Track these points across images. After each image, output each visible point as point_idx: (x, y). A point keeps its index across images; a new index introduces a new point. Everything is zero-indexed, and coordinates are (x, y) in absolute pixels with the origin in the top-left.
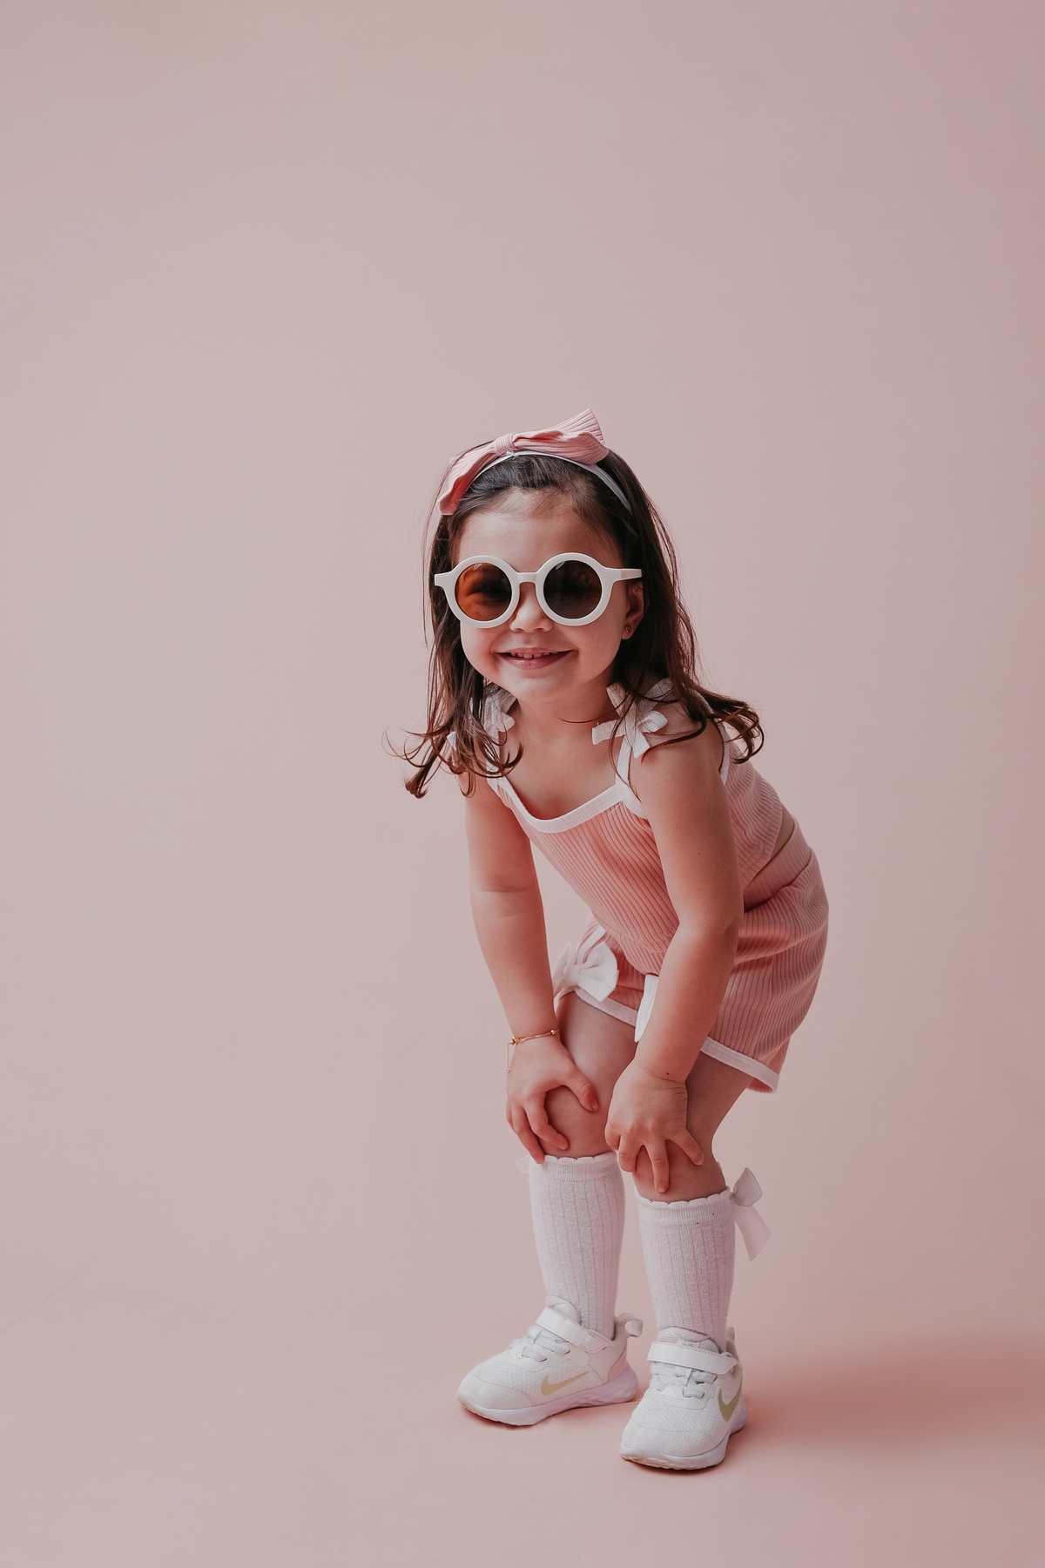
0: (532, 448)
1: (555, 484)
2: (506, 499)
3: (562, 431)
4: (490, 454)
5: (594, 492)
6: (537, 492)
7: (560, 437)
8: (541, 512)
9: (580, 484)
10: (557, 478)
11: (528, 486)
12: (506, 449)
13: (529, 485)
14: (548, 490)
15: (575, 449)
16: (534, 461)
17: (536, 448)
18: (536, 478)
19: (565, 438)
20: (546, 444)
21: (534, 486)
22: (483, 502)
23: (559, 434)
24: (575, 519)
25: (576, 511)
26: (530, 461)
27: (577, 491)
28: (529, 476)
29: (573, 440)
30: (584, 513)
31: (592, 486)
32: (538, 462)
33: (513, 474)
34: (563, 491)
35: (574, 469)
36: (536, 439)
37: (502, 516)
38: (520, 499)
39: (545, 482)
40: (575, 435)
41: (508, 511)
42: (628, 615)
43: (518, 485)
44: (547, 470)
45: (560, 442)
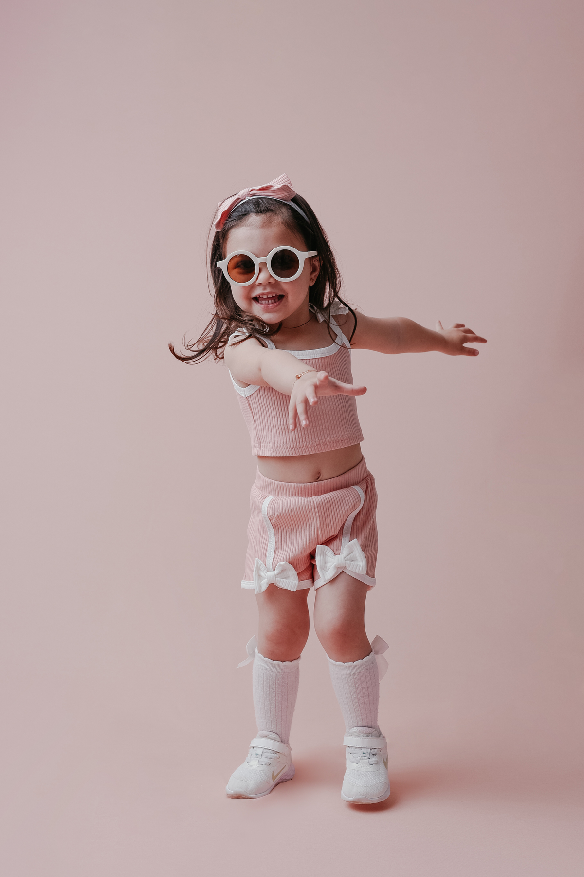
0: (258, 194)
1: (271, 211)
2: (248, 220)
3: (273, 185)
4: (238, 199)
5: (291, 214)
6: (263, 215)
7: (272, 188)
8: (266, 225)
9: (284, 210)
10: (272, 208)
12: (246, 196)
13: (259, 212)
14: (269, 214)
15: (279, 193)
16: (260, 200)
17: (261, 194)
18: (262, 208)
19: (274, 188)
20: (265, 192)
21: (261, 212)
22: (236, 222)
23: (272, 186)
24: (282, 227)
25: (282, 223)
26: (258, 200)
27: (283, 214)
28: (259, 207)
29: (279, 189)
30: (287, 224)
31: (290, 210)
32: (263, 201)
33: (251, 207)
34: (276, 214)
35: (280, 203)
36: (260, 190)
37: (246, 228)
38: (254, 219)
39: (267, 210)
40: (279, 186)
41: (250, 225)
42: (312, 273)
43: (253, 212)
44: (267, 205)
45: (272, 191)
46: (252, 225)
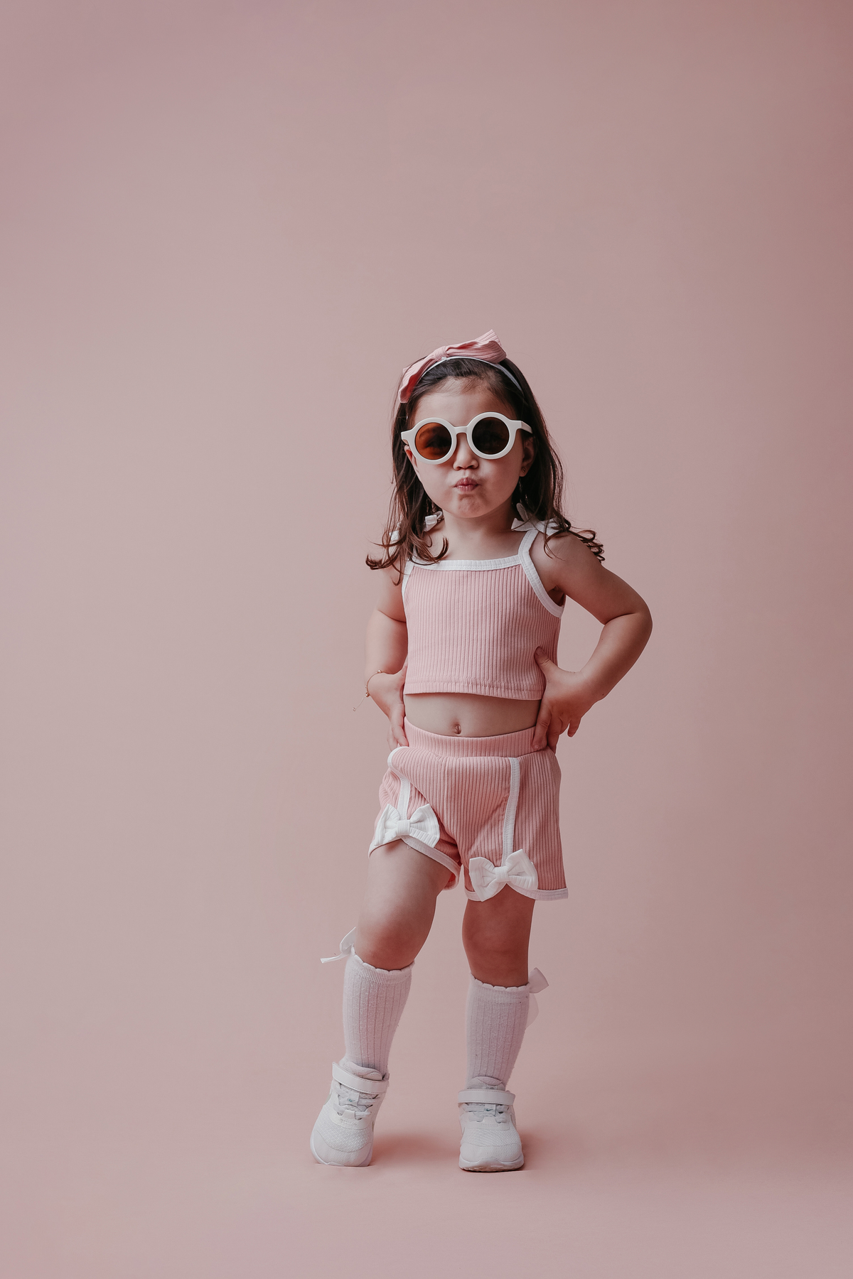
0: (457, 354)
1: (475, 374)
2: (445, 384)
3: (479, 342)
4: (432, 360)
5: (500, 379)
7: (476, 345)
8: (467, 390)
9: (491, 374)
10: (476, 370)
11: (458, 375)
12: (442, 356)
13: (460, 374)
14: (472, 377)
15: (486, 353)
16: (462, 362)
17: (461, 354)
18: (463, 371)
19: (479, 346)
20: (466, 351)
21: (462, 375)
22: (429, 388)
23: (476, 343)
24: (489, 395)
27: (489, 380)
29: (485, 347)
30: (495, 391)
31: (499, 375)
32: (464, 361)
33: (449, 370)
34: (480, 378)
35: (485, 366)
36: (462, 347)
37: (443, 395)
38: (454, 383)
39: (469, 373)
40: (487, 342)
41: (447, 391)
42: (524, 460)
43: (452, 375)
44: (470, 366)
45: (476, 349)
46: (450, 391)
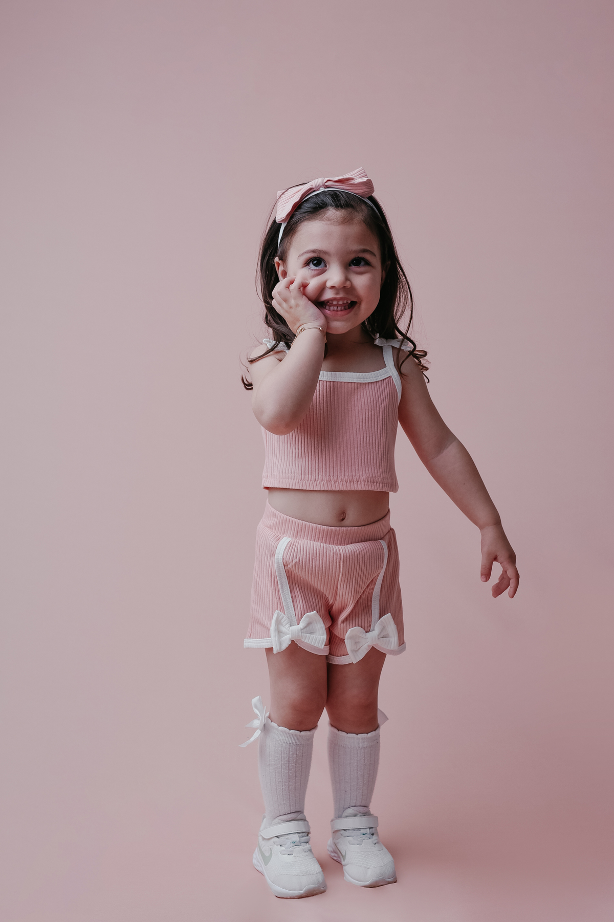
0: (336, 187)
1: (352, 207)
2: (325, 214)
3: (355, 178)
4: (310, 189)
5: (370, 212)
6: (343, 210)
7: (352, 181)
8: (346, 221)
9: (364, 207)
10: (352, 203)
12: (320, 186)
13: (338, 206)
14: (350, 210)
15: (360, 187)
16: (339, 194)
17: (338, 186)
18: (343, 202)
19: (355, 182)
20: (343, 185)
21: (342, 207)
23: (351, 179)
25: (364, 222)
26: (336, 193)
27: (363, 211)
28: (338, 201)
31: (369, 209)
32: (341, 194)
33: (328, 200)
34: (356, 211)
35: (359, 200)
36: (338, 181)
38: (332, 213)
41: (324, 220)
43: (332, 205)
44: (347, 199)
45: (353, 184)
46: (331, 220)
